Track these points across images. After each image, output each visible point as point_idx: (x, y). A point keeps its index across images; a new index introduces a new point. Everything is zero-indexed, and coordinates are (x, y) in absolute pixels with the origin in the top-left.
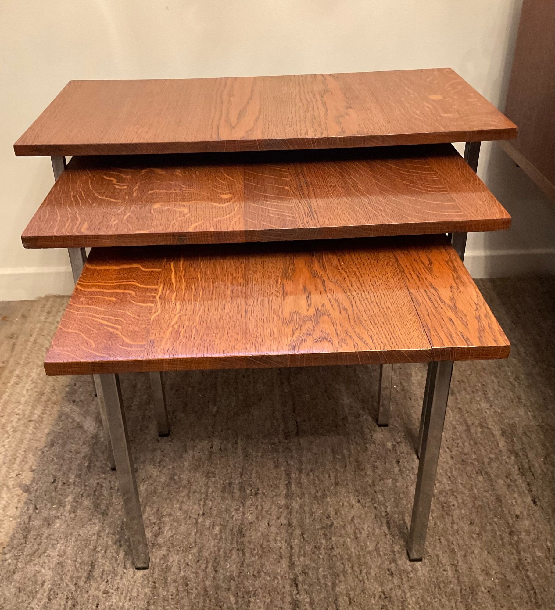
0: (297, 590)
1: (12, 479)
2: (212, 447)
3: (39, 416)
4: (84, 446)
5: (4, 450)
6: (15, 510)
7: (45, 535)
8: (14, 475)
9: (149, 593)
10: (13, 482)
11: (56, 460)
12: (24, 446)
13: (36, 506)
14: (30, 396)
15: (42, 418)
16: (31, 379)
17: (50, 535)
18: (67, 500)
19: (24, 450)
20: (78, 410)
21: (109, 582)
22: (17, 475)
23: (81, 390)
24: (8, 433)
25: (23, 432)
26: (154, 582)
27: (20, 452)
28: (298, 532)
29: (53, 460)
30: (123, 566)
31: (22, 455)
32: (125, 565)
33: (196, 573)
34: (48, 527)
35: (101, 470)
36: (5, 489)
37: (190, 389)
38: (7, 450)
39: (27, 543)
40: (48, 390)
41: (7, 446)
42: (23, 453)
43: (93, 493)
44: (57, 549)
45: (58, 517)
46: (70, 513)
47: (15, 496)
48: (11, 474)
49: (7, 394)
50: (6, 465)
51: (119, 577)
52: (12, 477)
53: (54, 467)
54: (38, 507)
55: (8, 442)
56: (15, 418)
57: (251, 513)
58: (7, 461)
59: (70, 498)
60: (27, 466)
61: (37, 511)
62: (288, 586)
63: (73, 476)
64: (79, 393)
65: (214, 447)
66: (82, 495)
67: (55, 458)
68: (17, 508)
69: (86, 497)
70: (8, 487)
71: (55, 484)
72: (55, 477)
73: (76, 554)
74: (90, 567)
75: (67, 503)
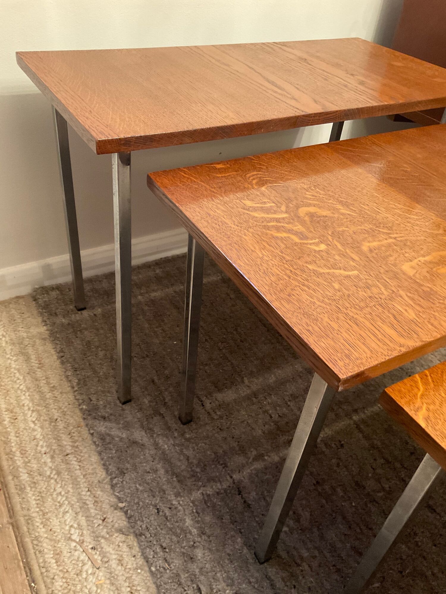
0: (438, 514)
1: (101, 527)
2: (271, 417)
3: (73, 446)
4: (156, 462)
5: (64, 499)
6: (133, 559)
7: (197, 571)
8: (101, 522)
9: (338, 578)
10: (105, 530)
11: (141, 488)
12: (84, 486)
13: (162, 546)
14: (42, 427)
15: (77, 447)
16: (26, 408)
17: (202, 569)
18: (187, 524)
19: (87, 489)
20: (114, 425)
21: (297, 586)
22: (103, 520)
23: (101, 403)
24: (52, 478)
25: (69, 470)
26: (334, 566)
27: (84, 493)
28: (398, 465)
29: (137, 489)
30: (295, 565)
31: (89, 496)
32: (296, 563)
33: (357, 539)
34: (192, 562)
35: (193, 479)
36: (103, 541)
37: (206, 368)
38: (67, 498)
39: (186, 589)
40: (56, 415)
41: (63, 493)
42: (89, 493)
43: (205, 506)
44: (221, 579)
45: (193, 546)
46: (201, 537)
47: (121, 544)
48: (95, 521)
49: (13, 434)
50: (81, 514)
51: (301, 578)
52: (99, 525)
53: (146, 496)
54: (164, 545)
55: (61, 487)
56: (47, 459)
57: (352, 465)
58: (79, 510)
59: (188, 522)
60: (106, 506)
61: (167, 550)
62: (430, 514)
63: (173, 497)
64: (101, 407)
65: (273, 416)
66: (197, 512)
67: (138, 486)
68: (134, 556)
69: (203, 513)
70: (103, 537)
71: (161, 513)
72: (155, 506)
73: (244, 576)
74: (268, 581)
75: (190, 528)
